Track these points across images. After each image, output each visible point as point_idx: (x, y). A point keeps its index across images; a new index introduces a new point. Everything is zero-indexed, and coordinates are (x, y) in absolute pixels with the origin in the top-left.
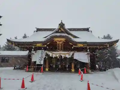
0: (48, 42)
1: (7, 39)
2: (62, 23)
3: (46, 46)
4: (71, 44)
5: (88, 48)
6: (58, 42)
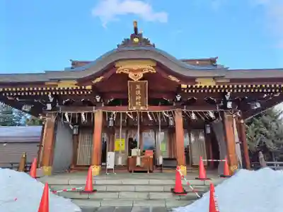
0: (99, 77)
3: (89, 87)
4: (174, 79)
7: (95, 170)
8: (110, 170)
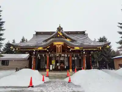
0: (49, 46)
2: (61, 27)
3: (46, 49)
4: (69, 47)
5: (84, 50)
6: (57, 46)
7: (48, 70)
8: (51, 70)
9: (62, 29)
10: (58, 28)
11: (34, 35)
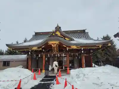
1: (6, 44)
2: (59, 26)
3: (41, 49)
4: (64, 46)
6: (52, 45)
9: (60, 28)
10: (56, 27)
11: (33, 35)
